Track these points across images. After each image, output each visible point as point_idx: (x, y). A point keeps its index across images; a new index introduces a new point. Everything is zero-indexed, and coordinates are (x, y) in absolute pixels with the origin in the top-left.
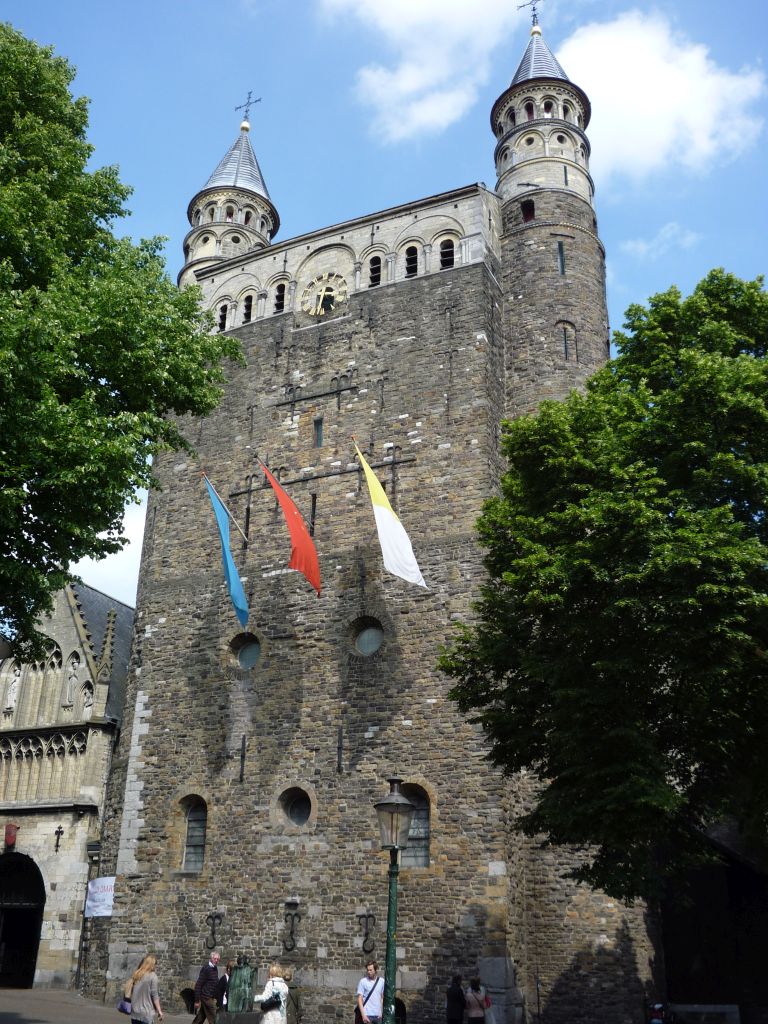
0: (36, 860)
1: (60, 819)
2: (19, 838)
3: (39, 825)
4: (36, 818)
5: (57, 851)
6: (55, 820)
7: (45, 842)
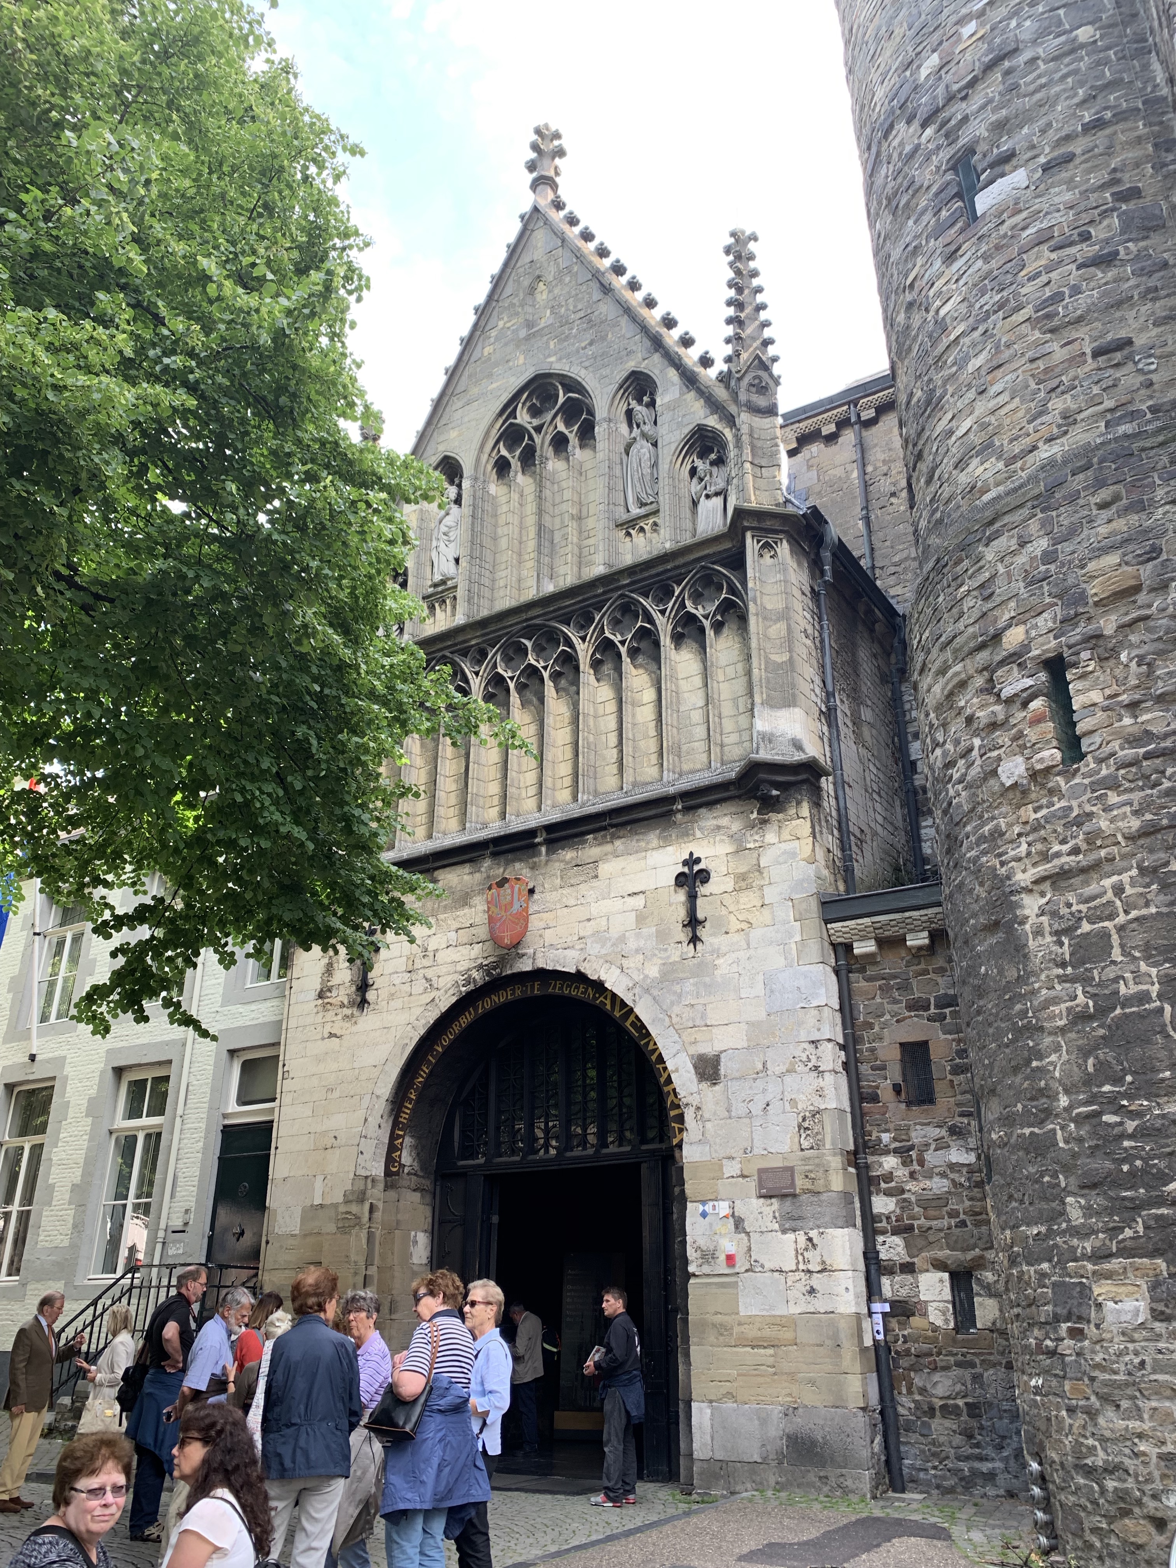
0: (615, 982)
1: (686, 834)
2: (535, 923)
3: (605, 869)
4: (591, 850)
5: (694, 940)
6: (666, 841)
7: (641, 918)
